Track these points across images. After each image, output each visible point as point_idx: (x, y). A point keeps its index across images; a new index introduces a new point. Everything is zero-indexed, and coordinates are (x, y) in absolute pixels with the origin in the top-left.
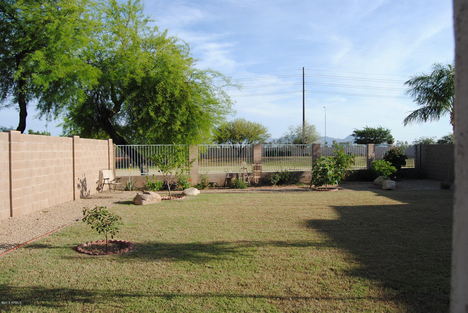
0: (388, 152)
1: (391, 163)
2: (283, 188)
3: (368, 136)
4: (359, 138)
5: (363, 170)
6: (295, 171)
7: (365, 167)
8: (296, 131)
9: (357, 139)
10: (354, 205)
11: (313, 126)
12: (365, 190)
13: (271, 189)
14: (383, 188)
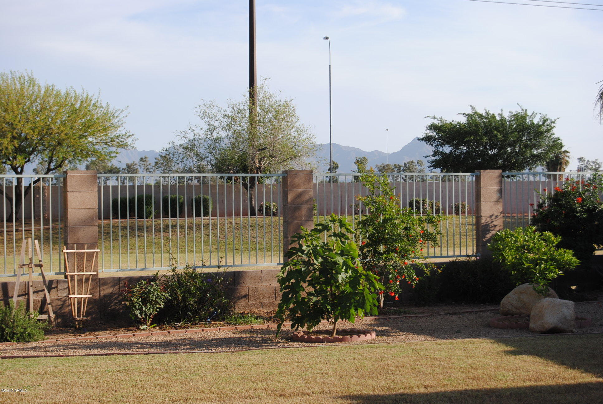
0: (549, 198)
1: (560, 239)
2: (177, 334)
3: (479, 143)
4: (447, 149)
5: (463, 262)
6: (222, 270)
7: (470, 253)
8: (225, 122)
9: (442, 154)
10: (433, 390)
11: (286, 105)
12: (470, 336)
13: (133, 340)
14: (532, 325)
